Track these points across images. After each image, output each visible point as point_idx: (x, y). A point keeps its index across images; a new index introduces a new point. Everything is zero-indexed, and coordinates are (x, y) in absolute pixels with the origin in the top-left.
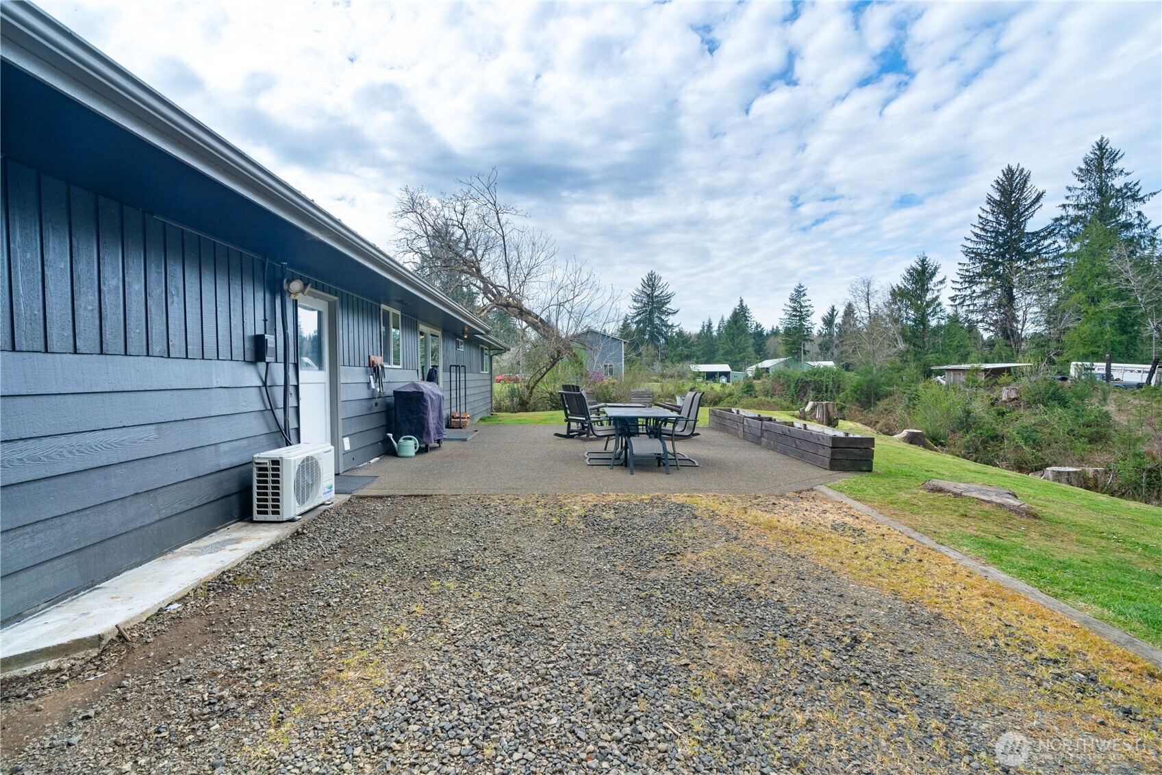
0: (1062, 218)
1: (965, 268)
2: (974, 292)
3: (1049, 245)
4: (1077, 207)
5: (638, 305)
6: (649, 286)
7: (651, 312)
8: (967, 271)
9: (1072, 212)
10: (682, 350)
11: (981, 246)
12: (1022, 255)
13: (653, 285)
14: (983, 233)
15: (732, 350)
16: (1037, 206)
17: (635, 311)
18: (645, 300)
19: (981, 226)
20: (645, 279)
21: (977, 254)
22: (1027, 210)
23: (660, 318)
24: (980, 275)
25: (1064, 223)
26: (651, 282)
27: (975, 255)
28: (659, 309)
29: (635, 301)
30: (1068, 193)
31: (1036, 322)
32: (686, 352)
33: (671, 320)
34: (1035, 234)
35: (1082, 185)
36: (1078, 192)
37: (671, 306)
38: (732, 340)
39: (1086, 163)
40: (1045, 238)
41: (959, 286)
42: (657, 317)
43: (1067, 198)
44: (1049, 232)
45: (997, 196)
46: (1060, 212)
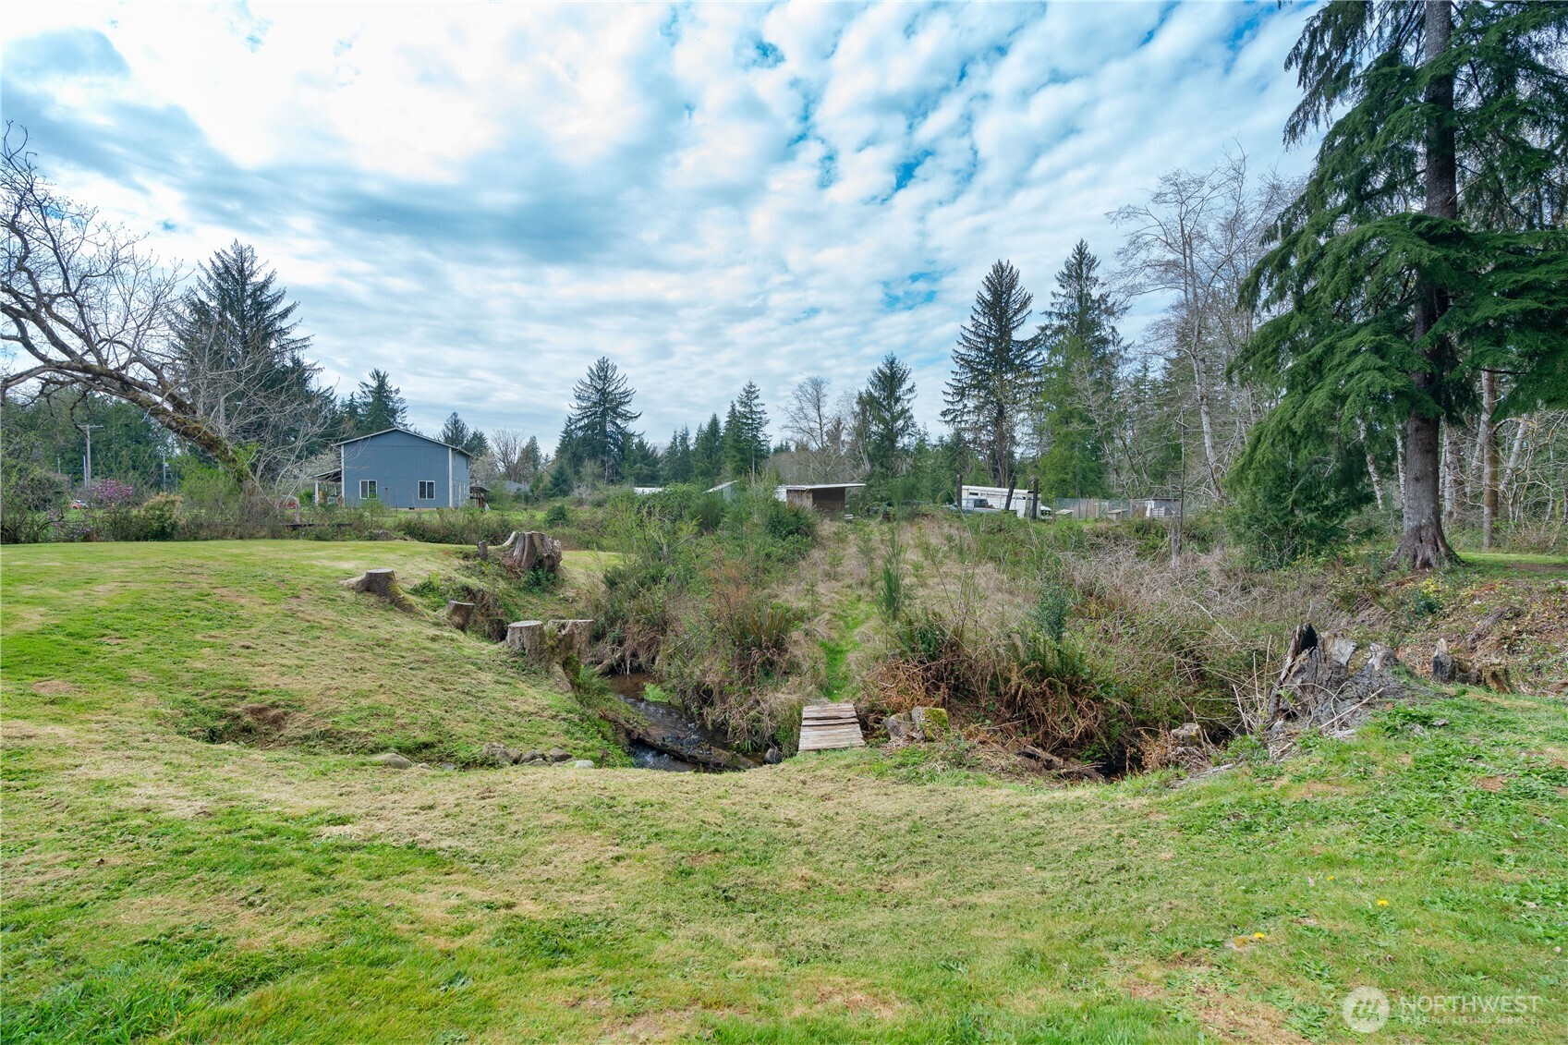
0: (1046, 327)
1: (958, 377)
2: (965, 406)
3: (1035, 357)
4: (1060, 315)
5: (584, 405)
6: (599, 377)
7: (604, 414)
8: (959, 381)
9: (1056, 322)
10: (641, 469)
11: (973, 353)
12: (1011, 366)
13: (606, 376)
14: (972, 337)
15: (709, 470)
16: (1025, 312)
17: (579, 412)
18: (595, 397)
19: (973, 329)
20: (594, 369)
21: (967, 361)
22: (1015, 314)
23: (615, 424)
24: (970, 386)
25: (1049, 332)
26: (603, 372)
27: (966, 363)
28: (614, 410)
29: (579, 397)
30: (1053, 301)
31: (1030, 445)
32: (645, 472)
33: (632, 427)
34: (1024, 343)
35: (1063, 292)
36: (1061, 300)
37: (630, 408)
38: (709, 456)
39: (1068, 268)
40: (1031, 349)
41: (950, 398)
42: (611, 422)
43: (1052, 304)
44: (1035, 342)
45: (988, 297)
46: (1044, 321)
